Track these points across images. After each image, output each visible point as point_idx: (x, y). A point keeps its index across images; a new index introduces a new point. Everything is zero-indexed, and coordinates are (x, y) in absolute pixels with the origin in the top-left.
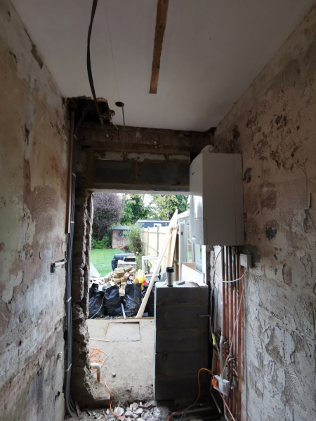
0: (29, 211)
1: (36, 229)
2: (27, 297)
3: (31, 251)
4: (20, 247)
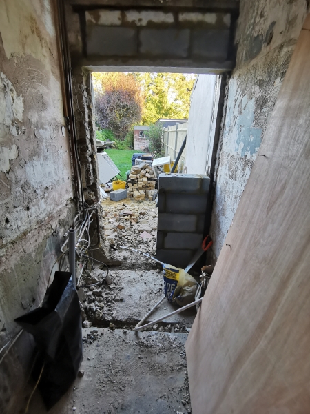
0: (10, 84)
1: (25, 106)
2: (27, 171)
3: (23, 128)
4: (8, 122)
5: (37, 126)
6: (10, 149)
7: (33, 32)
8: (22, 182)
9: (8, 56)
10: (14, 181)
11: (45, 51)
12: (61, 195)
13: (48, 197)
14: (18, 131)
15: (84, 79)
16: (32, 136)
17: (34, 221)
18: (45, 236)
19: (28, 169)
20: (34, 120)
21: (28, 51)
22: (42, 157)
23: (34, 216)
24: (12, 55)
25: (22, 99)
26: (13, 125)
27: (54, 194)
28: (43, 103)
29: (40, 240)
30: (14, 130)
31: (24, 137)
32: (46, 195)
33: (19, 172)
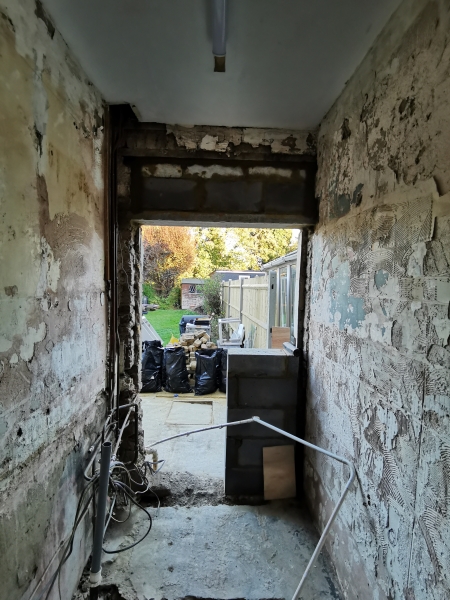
0: (49, 247)
1: (61, 272)
2: (54, 357)
3: (56, 300)
4: (40, 294)
5: (72, 297)
6: (38, 328)
7: (80, 188)
8: (46, 373)
9: (52, 218)
10: (36, 373)
11: (91, 207)
12: (90, 387)
13: (74, 392)
14: (49, 304)
15: (132, 234)
16: (65, 309)
17: (53, 430)
18: (65, 452)
19: (56, 353)
20: (69, 289)
21: (73, 209)
22: (74, 336)
23: (54, 422)
24: (56, 216)
25: (59, 263)
26: (45, 297)
27: (83, 386)
28: (82, 267)
29: (58, 460)
30: (45, 303)
31: (56, 311)
32: (72, 389)
33: (43, 359)
